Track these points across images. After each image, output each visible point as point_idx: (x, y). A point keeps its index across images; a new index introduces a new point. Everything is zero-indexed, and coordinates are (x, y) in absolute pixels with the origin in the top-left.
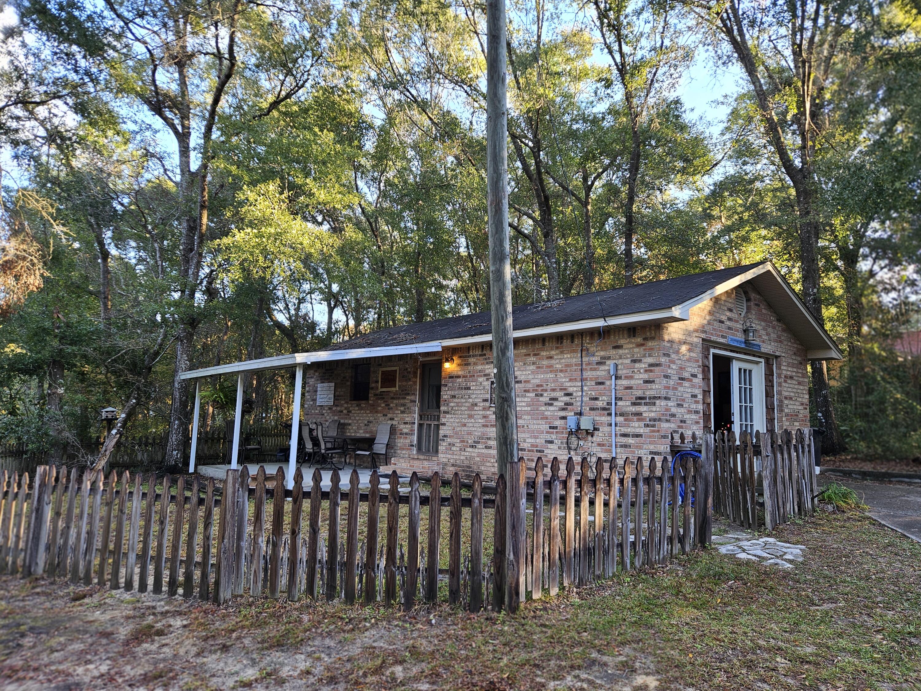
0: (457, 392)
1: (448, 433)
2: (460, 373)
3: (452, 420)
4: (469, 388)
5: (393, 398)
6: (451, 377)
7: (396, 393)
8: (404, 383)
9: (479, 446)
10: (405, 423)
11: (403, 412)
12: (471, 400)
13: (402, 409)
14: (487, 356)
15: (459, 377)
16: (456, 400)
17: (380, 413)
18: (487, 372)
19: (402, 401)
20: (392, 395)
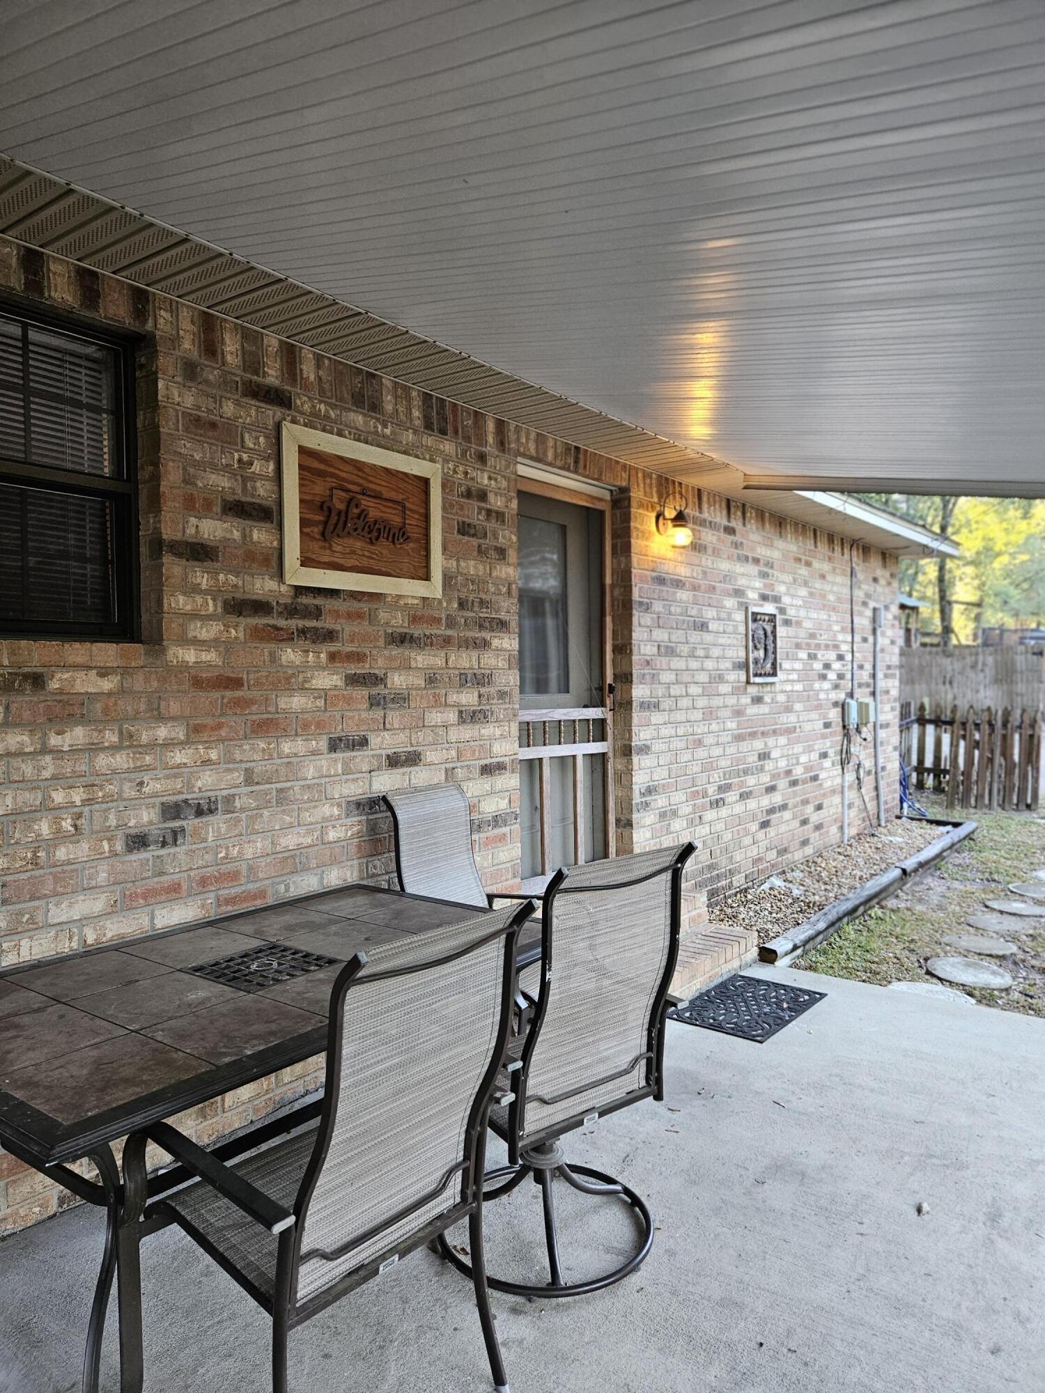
0: (678, 636)
1: (660, 775)
2: (683, 571)
3: (665, 731)
4: (703, 627)
5: (402, 639)
6: (661, 581)
7: (422, 613)
8: (472, 567)
9: (731, 797)
10: (487, 770)
11: (470, 717)
12: (709, 664)
13: (468, 698)
14: (738, 538)
15: (678, 584)
16: (677, 663)
17: (304, 726)
18: (742, 582)
19: (465, 660)
20: (399, 622)
